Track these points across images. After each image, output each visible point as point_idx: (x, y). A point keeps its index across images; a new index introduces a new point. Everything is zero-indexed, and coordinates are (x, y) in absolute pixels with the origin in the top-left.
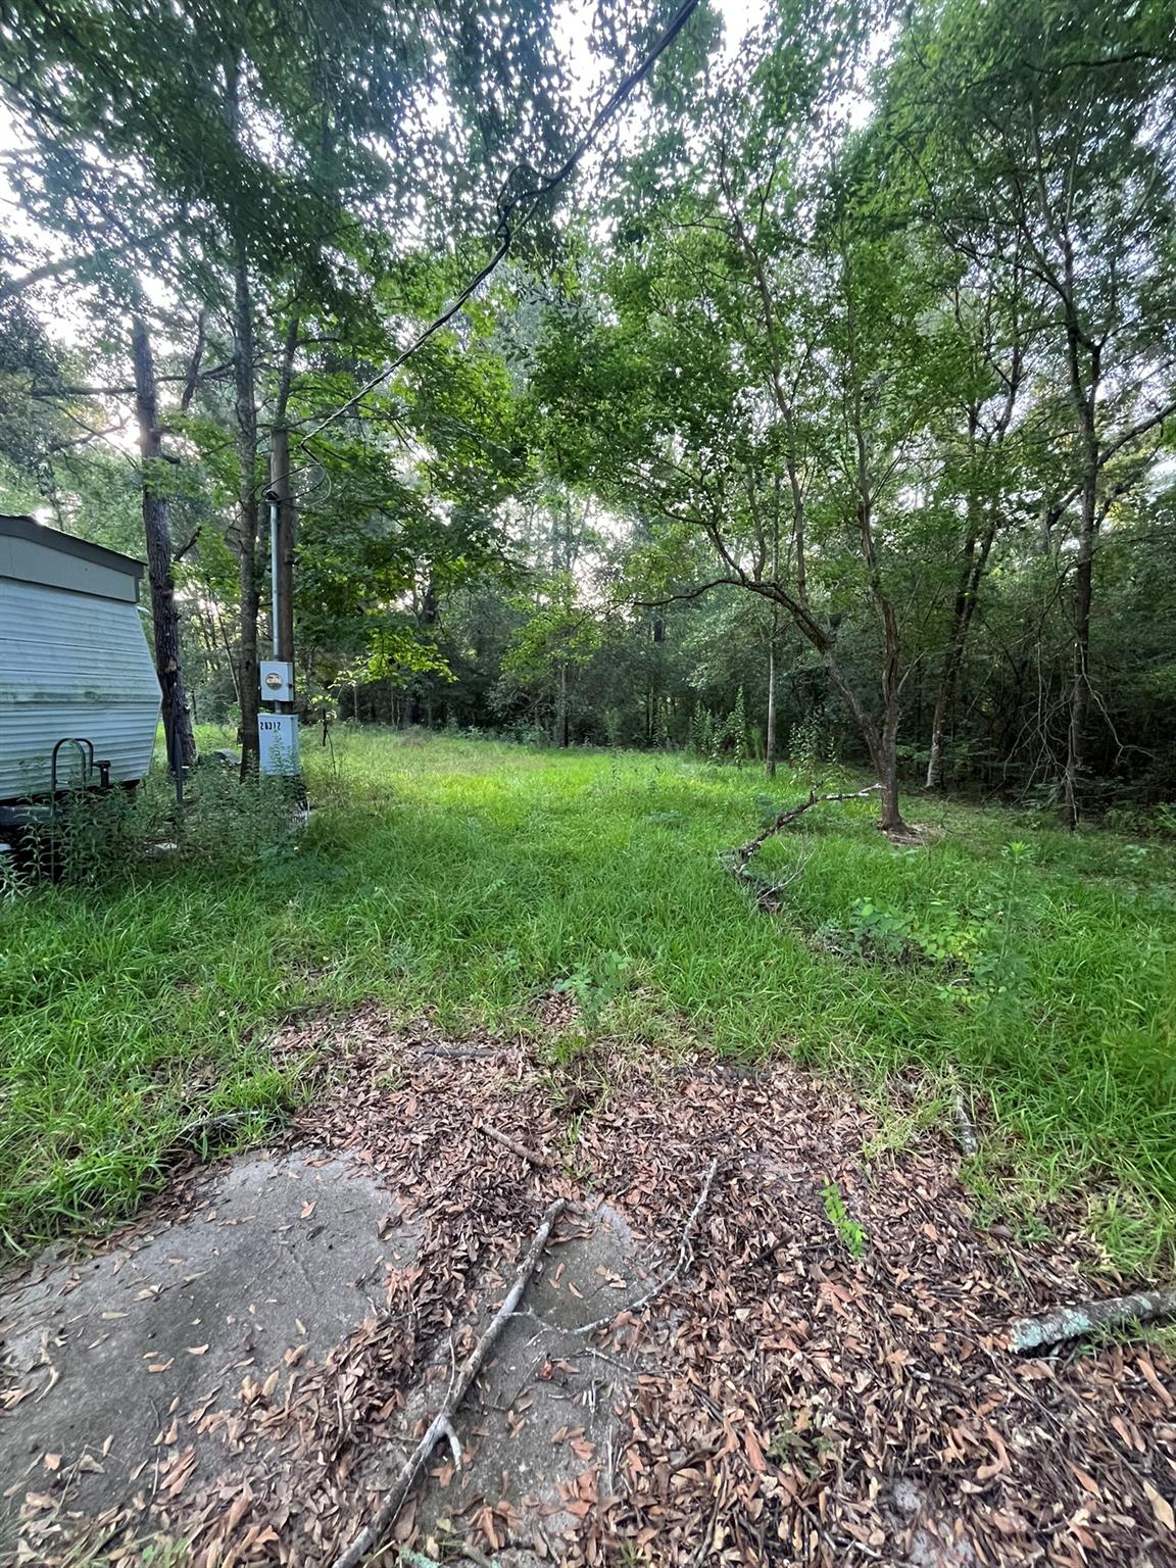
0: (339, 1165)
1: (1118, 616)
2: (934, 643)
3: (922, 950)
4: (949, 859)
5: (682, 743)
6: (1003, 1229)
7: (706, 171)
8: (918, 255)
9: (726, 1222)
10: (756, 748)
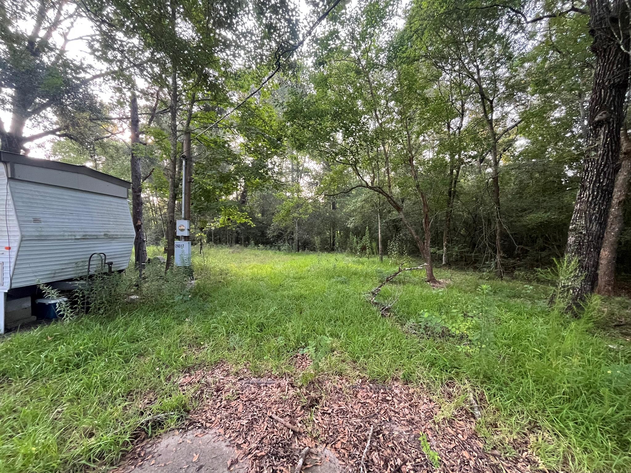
0: (210, 435)
1: (510, 196)
2: (442, 208)
3: (449, 331)
4: (455, 293)
5: (345, 249)
6: (496, 452)
7: (346, 42)
8: (425, 70)
9: (379, 454)
10: (374, 250)
